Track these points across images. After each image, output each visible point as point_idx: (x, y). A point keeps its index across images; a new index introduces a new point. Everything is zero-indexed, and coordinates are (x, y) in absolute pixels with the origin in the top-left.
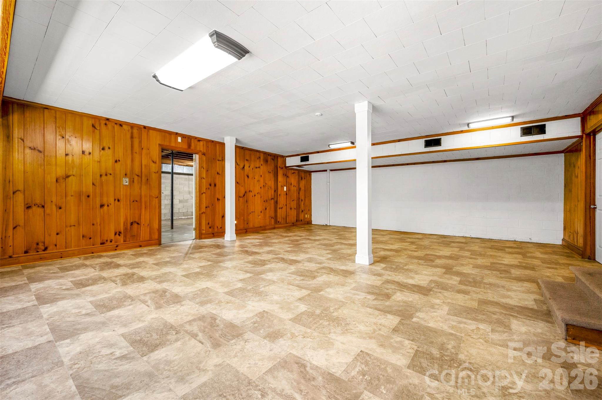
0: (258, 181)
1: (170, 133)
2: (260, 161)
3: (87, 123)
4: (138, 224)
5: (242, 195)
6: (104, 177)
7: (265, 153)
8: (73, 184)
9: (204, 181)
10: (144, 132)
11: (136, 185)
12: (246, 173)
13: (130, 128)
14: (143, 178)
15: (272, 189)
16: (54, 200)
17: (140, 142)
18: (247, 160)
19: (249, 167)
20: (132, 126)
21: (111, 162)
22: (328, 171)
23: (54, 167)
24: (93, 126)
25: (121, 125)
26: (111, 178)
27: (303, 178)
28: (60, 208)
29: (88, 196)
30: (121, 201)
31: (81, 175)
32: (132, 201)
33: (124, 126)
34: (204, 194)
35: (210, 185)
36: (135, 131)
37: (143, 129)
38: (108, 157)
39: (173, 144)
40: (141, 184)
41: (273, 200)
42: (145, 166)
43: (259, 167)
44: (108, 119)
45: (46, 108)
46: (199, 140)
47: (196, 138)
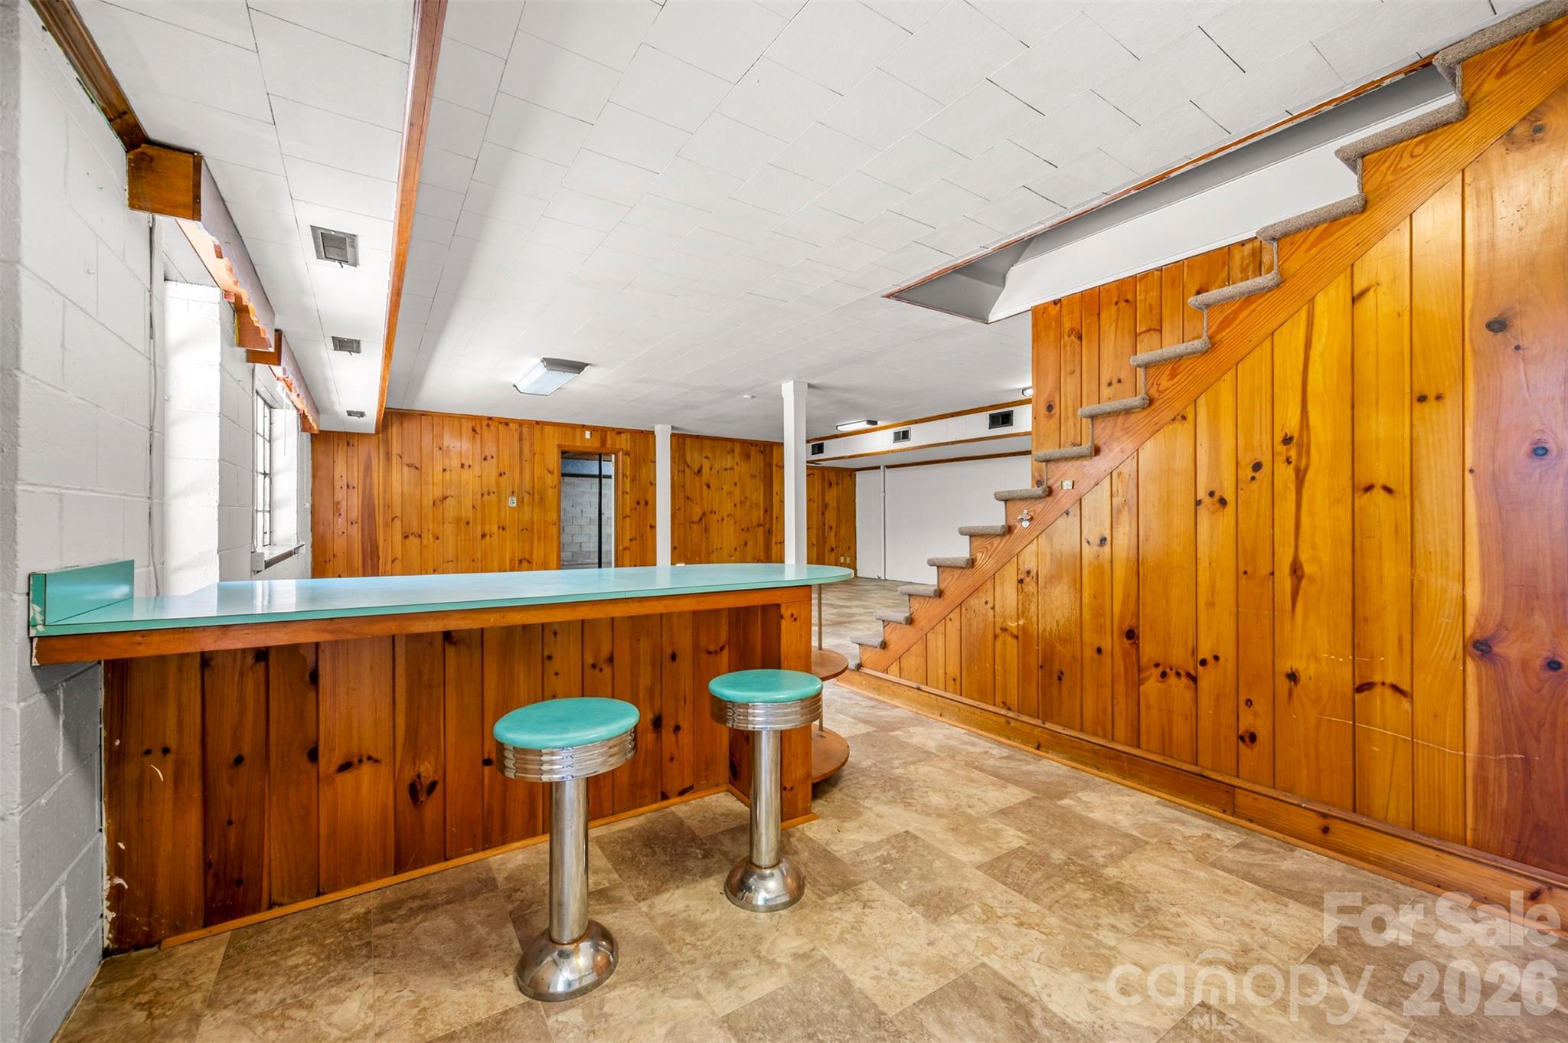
0: (730, 493)
1: (574, 427)
2: (733, 456)
3: (467, 426)
4: (529, 562)
5: (696, 518)
6: (486, 497)
7: (743, 442)
8: (451, 508)
9: (628, 497)
10: (537, 430)
11: (527, 508)
12: (705, 480)
13: (517, 426)
14: (536, 496)
15: (760, 506)
16: (431, 528)
17: (532, 445)
18: (706, 457)
19: (711, 469)
20: (521, 423)
21: (494, 475)
22: (882, 468)
23: (431, 487)
24: (474, 430)
25: (507, 424)
26: (493, 497)
27: (834, 483)
28: (437, 538)
29: (468, 523)
30: (507, 530)
31: (459, 496)
32: (520, 529)
33: (511, 425)
34: (627, 519)
35: (638, 503)
36: (525, 430)
37: (536, 426)
38: (491, 469)
39: (578, 443)
40: (533, 505)
41: (761, 528)
42: (539, 478)
43: (732, 469)
44: (490, 418)
45: (423, 414)
46: (620, 432)
47: (613, 429)
